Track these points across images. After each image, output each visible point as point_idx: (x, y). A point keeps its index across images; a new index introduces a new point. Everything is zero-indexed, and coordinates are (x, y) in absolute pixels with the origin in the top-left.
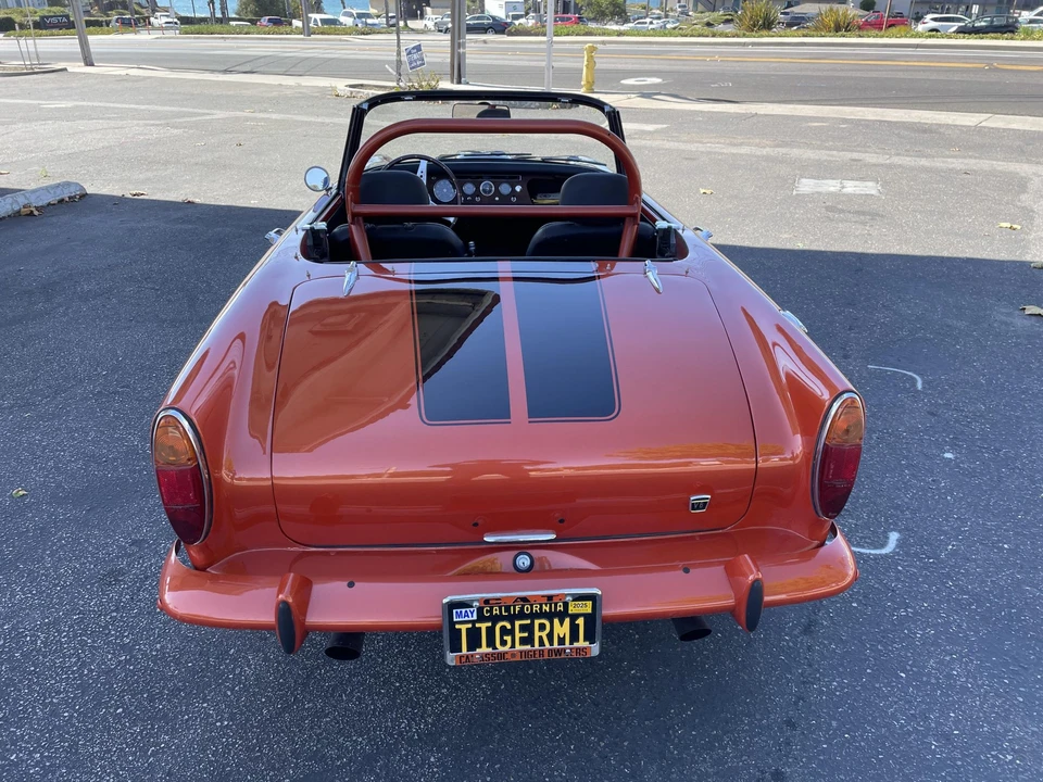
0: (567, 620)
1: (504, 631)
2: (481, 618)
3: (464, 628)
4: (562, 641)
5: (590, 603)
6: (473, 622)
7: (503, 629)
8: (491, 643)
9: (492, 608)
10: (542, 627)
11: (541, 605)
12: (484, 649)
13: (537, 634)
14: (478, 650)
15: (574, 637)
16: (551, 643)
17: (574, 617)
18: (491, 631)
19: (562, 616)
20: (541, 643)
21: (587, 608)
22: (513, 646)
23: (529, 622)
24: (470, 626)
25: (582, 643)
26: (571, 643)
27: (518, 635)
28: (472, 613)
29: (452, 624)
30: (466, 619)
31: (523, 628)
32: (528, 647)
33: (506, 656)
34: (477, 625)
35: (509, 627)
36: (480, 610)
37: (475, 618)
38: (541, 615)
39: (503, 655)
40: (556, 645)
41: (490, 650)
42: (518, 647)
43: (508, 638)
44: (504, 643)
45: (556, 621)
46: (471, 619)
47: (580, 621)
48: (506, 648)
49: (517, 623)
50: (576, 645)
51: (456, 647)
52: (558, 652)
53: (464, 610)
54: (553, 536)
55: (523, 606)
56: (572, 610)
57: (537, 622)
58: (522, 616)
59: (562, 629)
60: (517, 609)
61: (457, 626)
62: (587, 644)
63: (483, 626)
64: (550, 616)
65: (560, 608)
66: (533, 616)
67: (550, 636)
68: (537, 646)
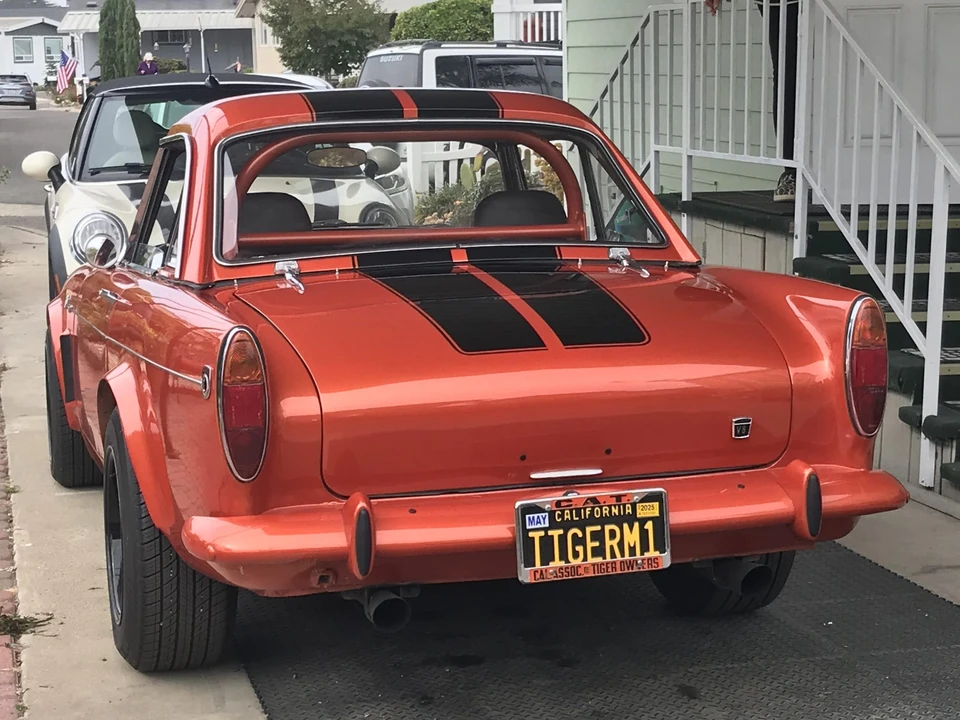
0: (636, 525)
1: (577, 541)
2: (553, 525)
3: (536, 536)
4: (632, 551)
5: (656, 504)
6: (546, 530)
7: (575, 536)
8: (564, 556)
9: (563, 511)
10: (613, 534)
11: (610, 506)
12: (557, 563)
13: (608, 543)
14: (552, 564)
15: (645, 548)
16: (623, 555)
17: (643, 521)
18: (563, 539)
19: (631, 519)
20: (613, 555)
21: (653, 510)
22: (585, 559)
23: (599, 528)
24: (542, 533)
25: (652, 553)
26: (642, 554)
27: (590, 544)
28: (544, 519)
29: (526, 531)
30: (539, 526)
31: (596, 536)
32: (599, 560)
33: (581, 571)
34: (550, 533)
35: (580, 535)
36: (552, 514)
37: (547, 525)
38: (611, 519)
39: (576, 568)
40: (627, 557)
41: (563, 564)
42: (591, 560)
43: (580, 549)
44: (576, 555)
45: (626, 526)
46: (543, 526)
47: (649, 526)
48: (579, 561)
49: (589, 530)
50: (647, 555)
51: (530, 562)
52: (631, 564)
53: (536, 516)
55: (593, 508)
56: (640, 514)
57: (608, 528)
58: (592, 521)
59: (632, 537)
60: (588, 513)
61: (531, 534)
62: (657, 554)
63: (556, 533)
64: (619, 520)
65: (629, 511)
66: (603, 521)
67: (621, 544)
68: (608, 559)
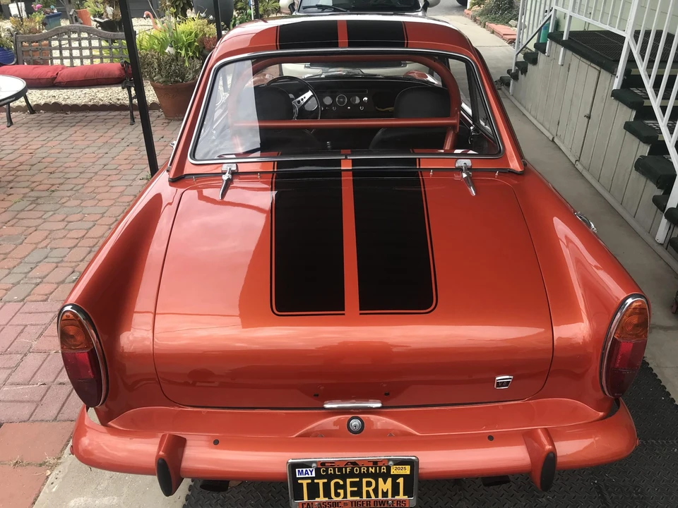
0: (389, 480)
1: (337, 486)
2: (319, 476)
3: (305, 482)
4: (385, 494)
5: (408, 468)
6: (312, 479)
7: (337, 485)
8: (327, 494)
9: (327, 469)
10: (369, 484)
11: (368, 468)
12: (322, 499)
13: (365, 489)
14: (317, 499)
15: (395, 491)
16: (377, 495)
17: (395, 477)
18: (327, 486)
19: (385, 476)
20: (368, 495)
21: (407, 470)
22: (345, 496)
23: (358, 480)
24: (310, 481)
25: (401, 497)
26: (393, 496)
27: (349, 489)
28: (311, 472)
29: (295, 479)
30: (307, 476)
31: (352, 484)
32: (358, 498)
33: (340, 505)
34: (316, 481)
35: (341, 483)
36: (318, 470)
37: (314, 475)
38: (368, 475)
39: (336, 504)
40: (380, 497)
41: (327, 499)
42: (349, 498)
43: (341, 491)
44: (337, 495)
45: (381, 480)
46: (310, 476)
47: (401, 481)
48: (340, 499)
49: (348, 481)
50: (397, 497)
51: (299, 497)
52: (382, 502)
53: (304, 470)
54: (379, 405)
55: (353, 468)
56: (394, 471)
57: (364, 480)
58: (352, 475)
59: (386, 486)
60: (348, 470)
61: (299, 481)
62: (406, 497)
63: (321, 482)
64: (375, 476)
65: (384, 470)
66: (361, 476)
67: (376, 491)
68: (364, 497)
